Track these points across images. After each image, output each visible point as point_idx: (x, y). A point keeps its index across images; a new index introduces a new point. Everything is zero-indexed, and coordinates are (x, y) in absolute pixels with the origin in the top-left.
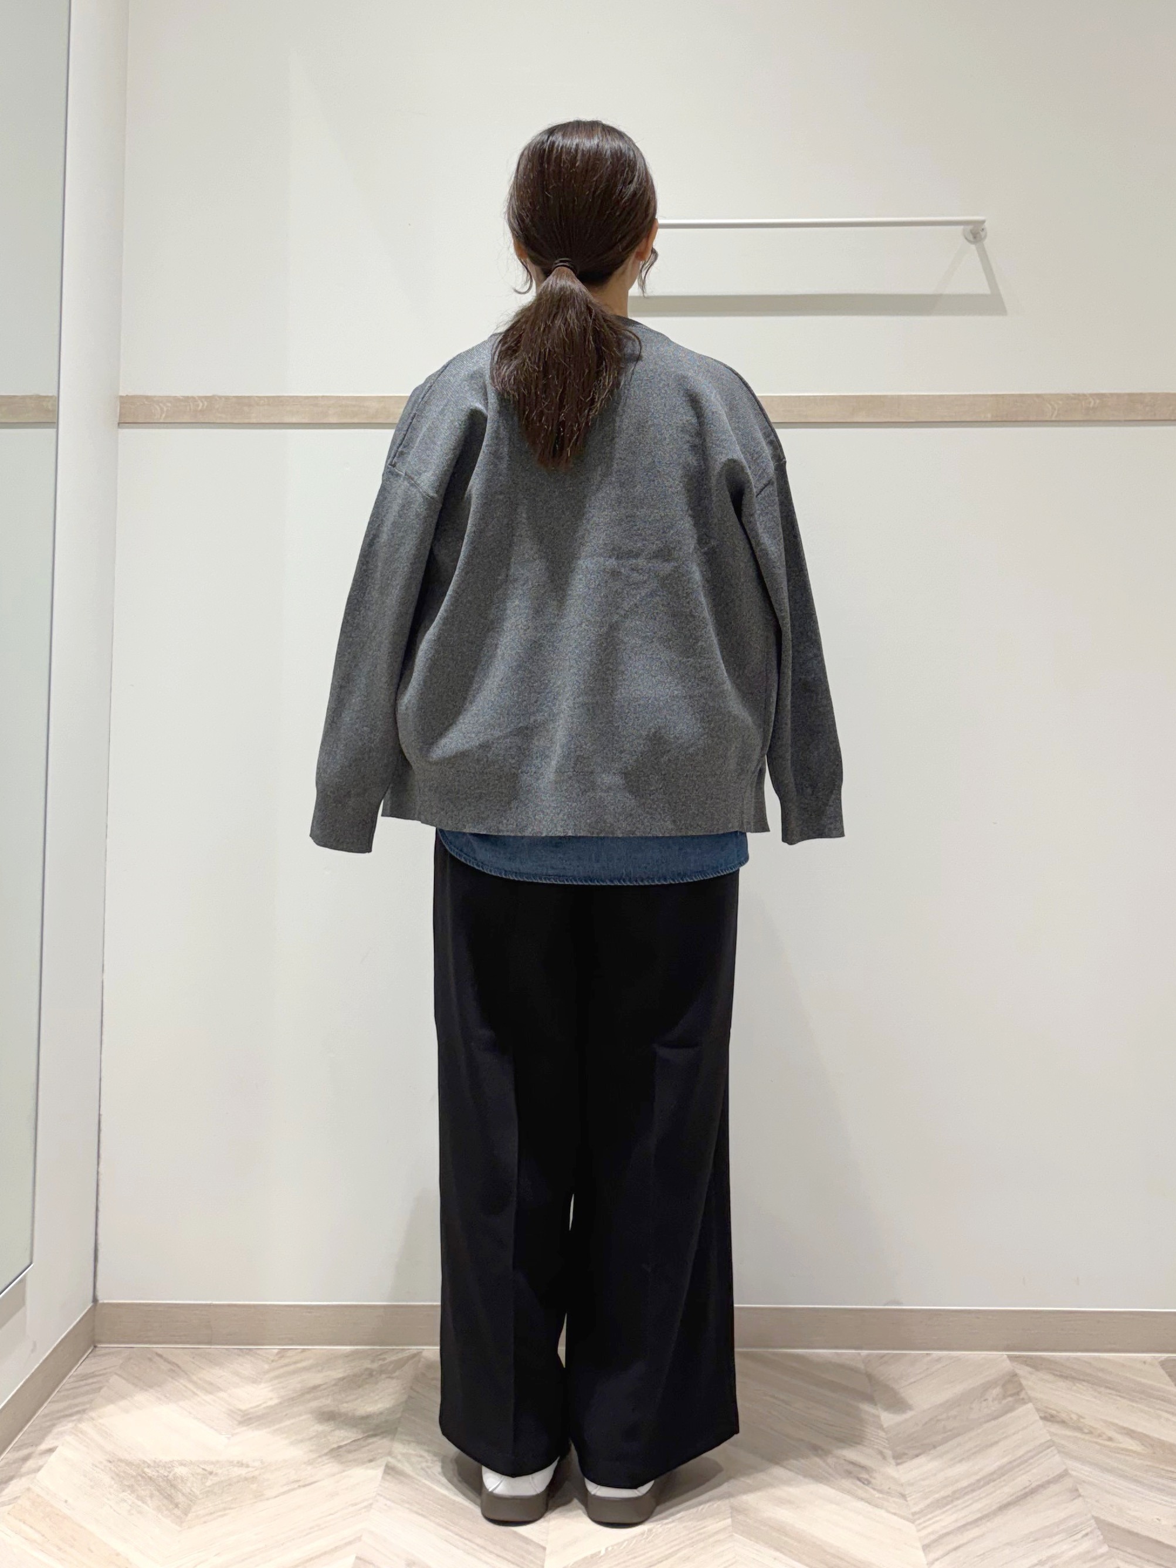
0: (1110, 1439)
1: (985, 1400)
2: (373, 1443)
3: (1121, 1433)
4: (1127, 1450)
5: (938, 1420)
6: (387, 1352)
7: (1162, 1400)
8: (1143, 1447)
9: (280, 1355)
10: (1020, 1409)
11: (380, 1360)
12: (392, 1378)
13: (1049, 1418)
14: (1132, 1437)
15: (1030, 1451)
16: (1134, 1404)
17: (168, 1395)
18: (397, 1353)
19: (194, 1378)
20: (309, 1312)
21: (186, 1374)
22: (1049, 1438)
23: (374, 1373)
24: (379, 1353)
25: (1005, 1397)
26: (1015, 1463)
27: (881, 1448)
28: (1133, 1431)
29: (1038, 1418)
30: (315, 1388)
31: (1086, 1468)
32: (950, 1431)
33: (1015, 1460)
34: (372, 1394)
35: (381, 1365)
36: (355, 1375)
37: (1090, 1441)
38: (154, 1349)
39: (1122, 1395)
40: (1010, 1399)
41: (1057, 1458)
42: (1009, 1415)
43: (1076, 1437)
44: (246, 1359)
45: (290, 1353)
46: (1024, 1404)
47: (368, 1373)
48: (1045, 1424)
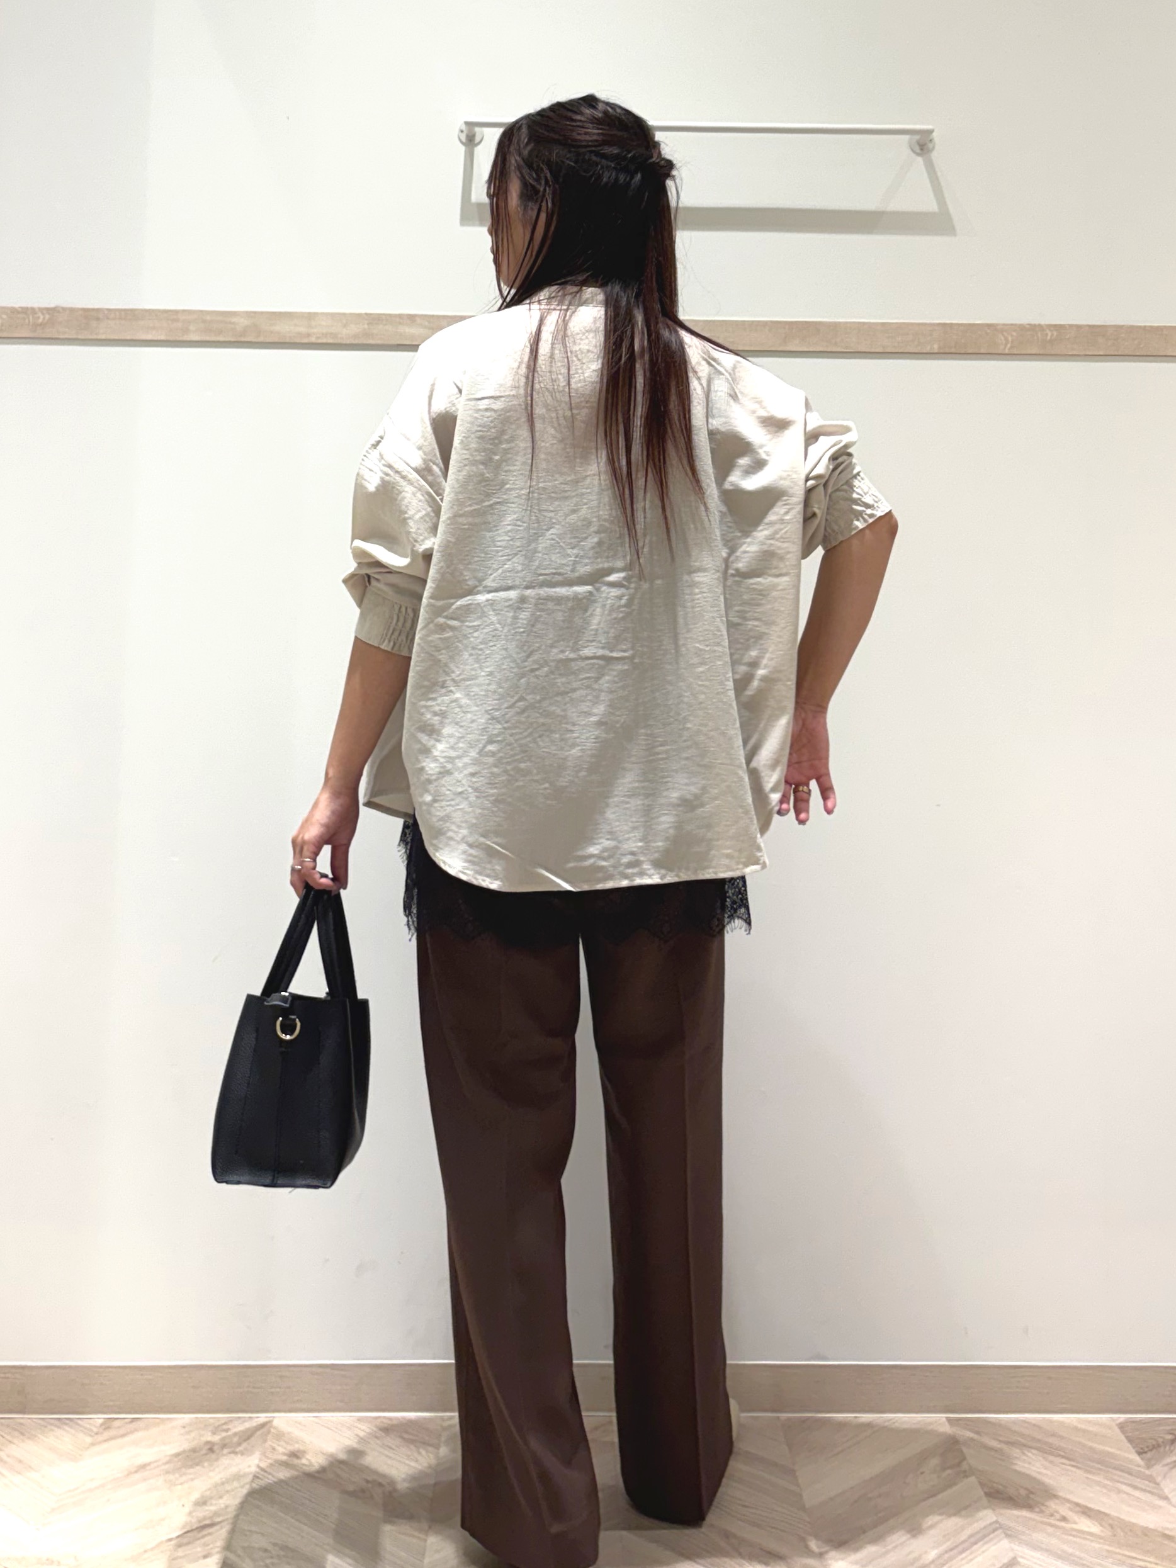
0: (1064, 1519)
1: (922, 1473)
2: (210, 1534)
3: (1077, 1512)
4: (1083, 1532)
5: (870, 1499)
6: (231, 1421)
7: (1123, 1471)
8: (1101, 1528)
9: (103, 1427)
10: (963, 1483)
11: (222, 1431)
12: (235, 1453)
13: (995, 1493)
14: (1089, 1516)
15: (973, 1536)
16: (1090, 1476)
18: (244, 1422)
22: (995, 1518)
23: (216, 1448)
24: (220, 1423)
25: (944, 1469)
27: (803, 1534)
28: (1090, 1509)
29: (982, 1493)
30: (143, 1467)
31: (1037, 1554)
32: (884, 1510)
34: (211, 1474)
35: (224, 1438)
36: (194, 1450)
37: (1042, 1522)
39: (1079, 1465)
40: (949, 1471)
41: (1005, 1543)
42: (949, 1492)
43: (1026, 1517)
44: (64, 1429)
45: (117, 1423)
46: (966, 1477)
47: (208, 1447)
48: (989, 1501)
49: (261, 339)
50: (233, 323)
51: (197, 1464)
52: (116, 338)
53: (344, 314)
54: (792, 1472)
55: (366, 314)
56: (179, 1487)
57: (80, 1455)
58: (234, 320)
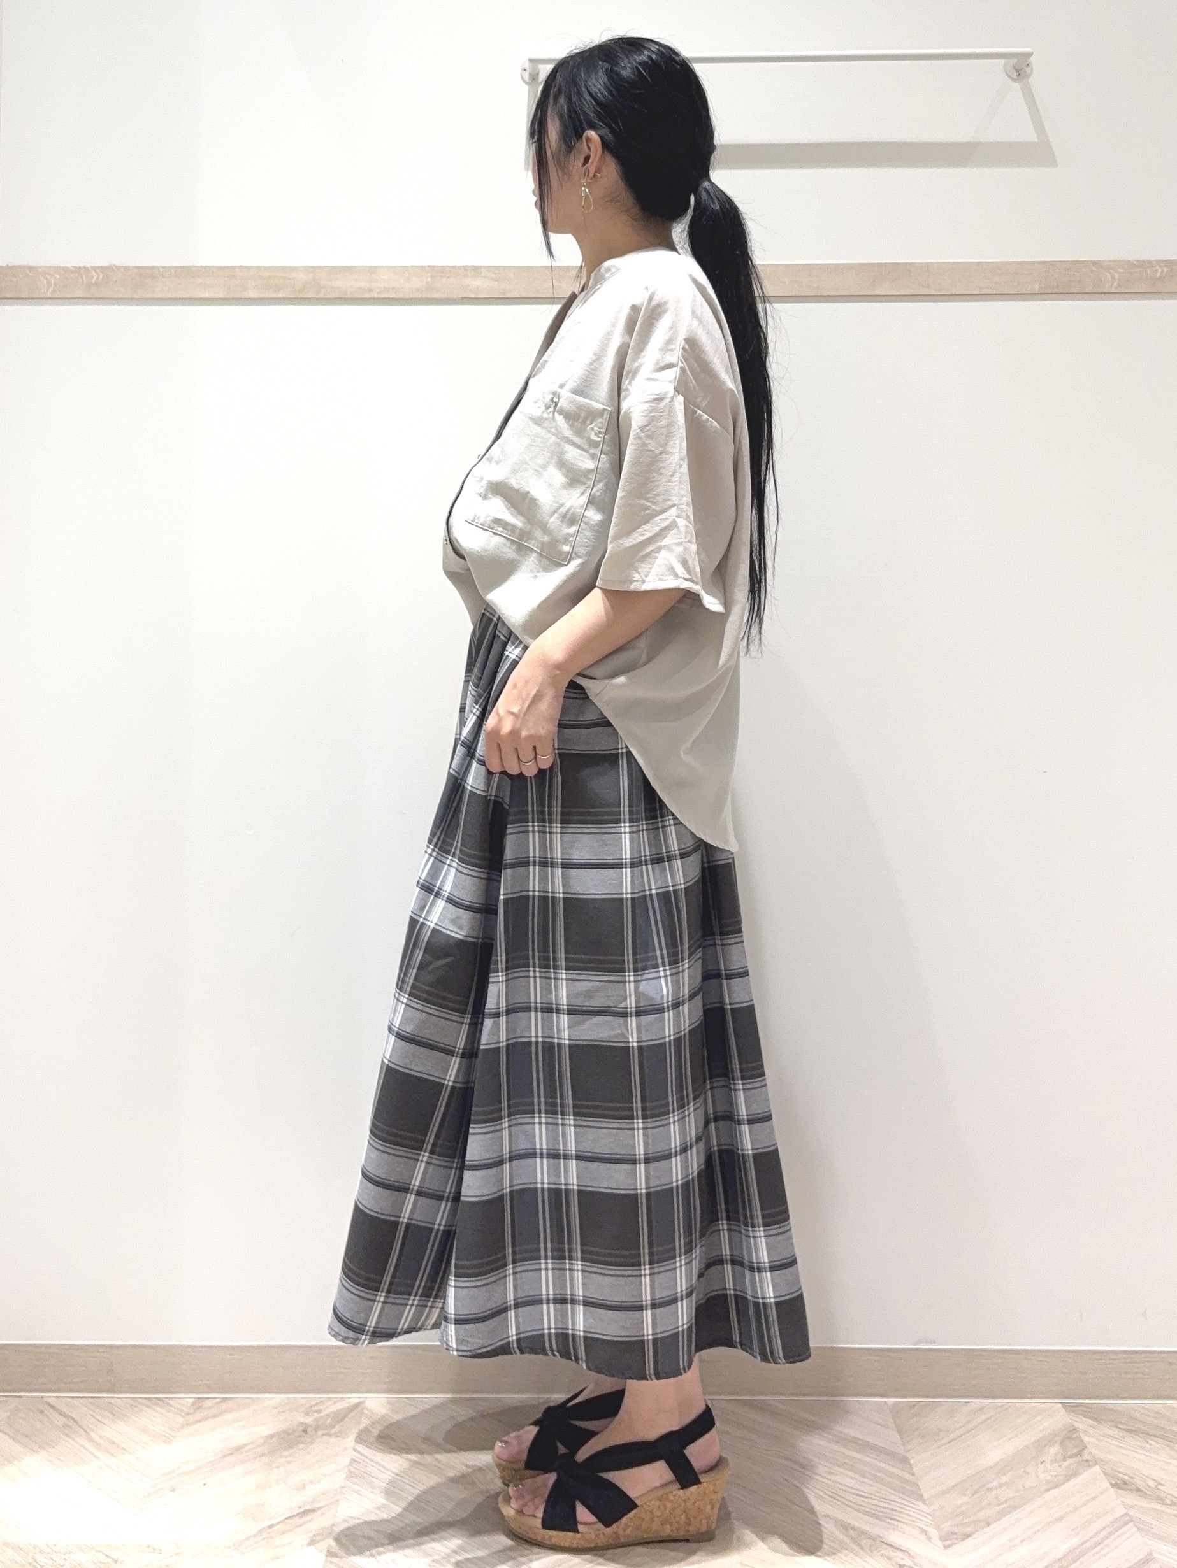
1: (1044, 1461)
5: (990, 1490)
6: (323, 1401)
9: (195, 1407)
10: (1086, 1473)
11: (316, 1411)
12: (330, 1435)
13: (1121, 1485)
15: (1103, 1529)
17: (62, 1458)
18: (336, 1402)
19: (93, 1435)
20: (230, 1355)
21: (86, 1431)
22: (1124, 1511)
23: (309, 1430)
24: (313, 1403)
25: (1064, 1458)
26: (1087, 1545)
27: (921, 1526)
29: (1107, 1485)
30: (238, 1449)
32: (1006, 1501)
33: (1085, 1542)
34: (308, 1457)
35: (316, 1420)
36: (287, 1432)
38: (45, 1399)
40: (1070, 1461)
41: (1138, 1537)
42: (1073, 1482)
43: (1154, 1509)
44: (156, 1411)
45: (209, 1403)
46: (1090, 1466)
47: (301, 1428)
48: (1117, 1493)
49: (321, 295)
50: (293, 278)
51: (291, 1447)
52: (173, 296)
53: (406, 267)
54: (905, 1461)
55: (429, 266)
56: (276, 1470)
57: (174, 1437)
58: (294, 275)
